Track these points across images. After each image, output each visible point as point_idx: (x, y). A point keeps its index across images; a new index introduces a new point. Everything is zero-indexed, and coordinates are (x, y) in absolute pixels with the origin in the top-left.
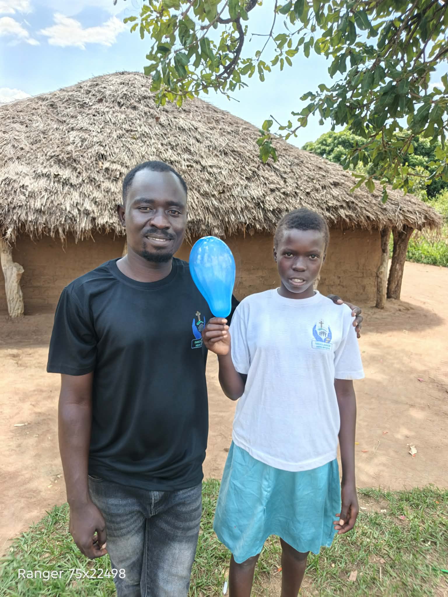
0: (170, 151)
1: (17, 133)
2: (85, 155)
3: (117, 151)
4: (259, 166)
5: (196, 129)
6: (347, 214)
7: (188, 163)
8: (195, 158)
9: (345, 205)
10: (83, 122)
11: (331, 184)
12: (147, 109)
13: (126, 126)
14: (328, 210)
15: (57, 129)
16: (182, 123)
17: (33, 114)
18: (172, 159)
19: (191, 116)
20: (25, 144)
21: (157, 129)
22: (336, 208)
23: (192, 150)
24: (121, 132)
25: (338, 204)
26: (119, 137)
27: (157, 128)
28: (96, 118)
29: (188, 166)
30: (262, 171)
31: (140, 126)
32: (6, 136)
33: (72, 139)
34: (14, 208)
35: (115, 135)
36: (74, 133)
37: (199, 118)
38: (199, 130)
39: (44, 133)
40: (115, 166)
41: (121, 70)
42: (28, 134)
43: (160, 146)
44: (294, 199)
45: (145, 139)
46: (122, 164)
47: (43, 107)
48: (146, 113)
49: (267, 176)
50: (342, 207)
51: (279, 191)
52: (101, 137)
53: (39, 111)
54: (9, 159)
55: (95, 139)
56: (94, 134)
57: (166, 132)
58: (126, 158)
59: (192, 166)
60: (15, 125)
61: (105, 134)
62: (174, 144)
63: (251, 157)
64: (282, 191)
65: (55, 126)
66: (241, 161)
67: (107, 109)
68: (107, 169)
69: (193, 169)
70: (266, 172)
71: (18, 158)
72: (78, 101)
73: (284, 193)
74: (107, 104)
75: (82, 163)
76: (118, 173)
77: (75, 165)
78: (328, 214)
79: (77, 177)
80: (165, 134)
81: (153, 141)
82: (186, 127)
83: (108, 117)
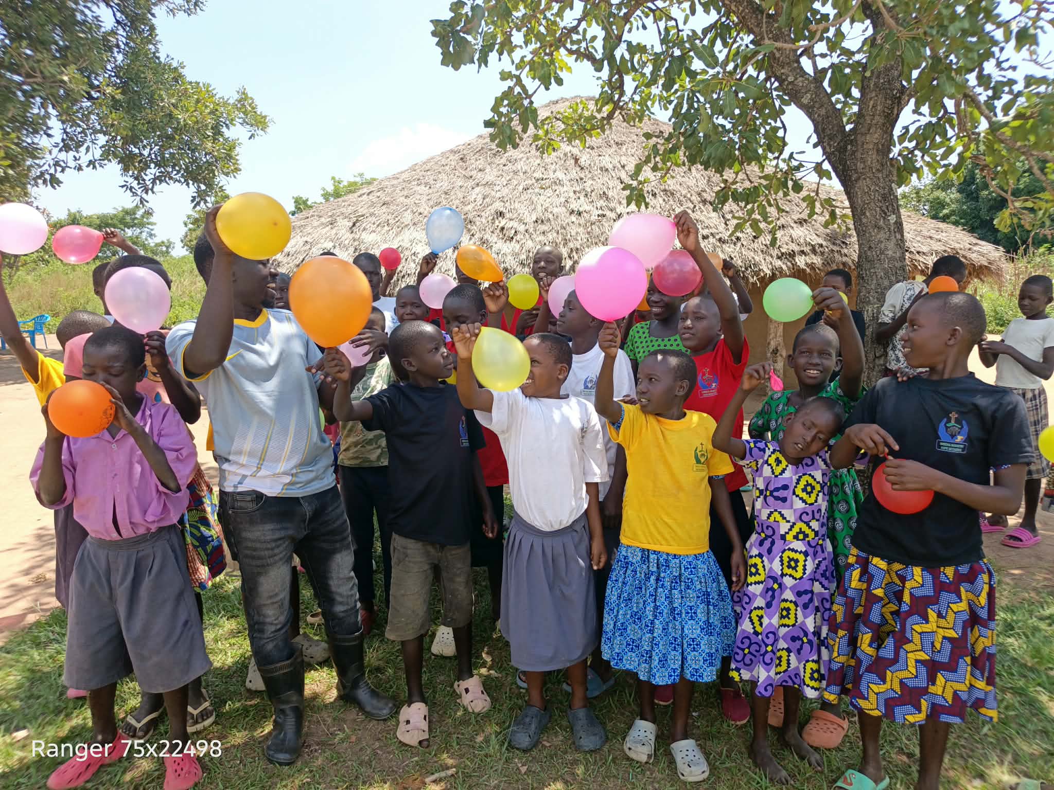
0: (582, 198)
1: (418, 197)
2: (483, 214)
3: (517, 205)
4: (695, 207)
5: (623, 167)
6: (809, 262)
7: (600, 212)
8: (612, 205)
9: (807, 249)
10: (490, 175)
11: (796, 222)
12: (569, 148)
13: (538, 175)
14: (779, 258)
15: (461, 187)
16: (606, 161)
17: (440, 172)
18: (581, 209)
19: (624, 150)
20: (425, 209)
21: (574, 173)
22: (792, 255)
23: (610, 194)
24: (530, 182)
25: (796, 248)
26: (526, 189)
27: (574, 171)
28: (505, 168)
29: (599, 216)
30: (699, 213)
31: (555, 172)
32: (408, 201)
33: (474, 196)
34: (403, 277)
35: (521, 188)
36: (477, 190)
37: (633, 151)
38: (626, 168)
39: (446, 193)
40: (510, 224)
41: (555, 99)
42: (429, 197)
43: (572, 194)
44: (732, 246)
45: (556, 187)
46: (521, 221)
47: (453, 163)
48: (565, 155)
49: (702, 218)
50: (803, 252)
51: (714, 237)
52: (505, 191)
53: (447, 168)
54: (406, 226)
55: (498, 195)
56: (498, 188)
57: (582, 176)
58: (526, 213)
59: (604, 216)
60: (419, 188)
61: (511, 187)
62: (589, 190)
63: (689, 196)
64: (717, 237)
65: (460, 184)
66: (671, 202)
67: (522, 155)
68: (503, 229)
69: (605, 219)
70: (705, 213)
71: (414, 224)
72: (491, 150)
73: (720, 240)
74: (523, 149)
75: (478, 223)
76: (513, 232)
77: (469, 226)
78: (778, 263)
79: (470, 239)
80: (581, 179)
81: (565, 188)
82: (610, 166)
83: (519, 166)
